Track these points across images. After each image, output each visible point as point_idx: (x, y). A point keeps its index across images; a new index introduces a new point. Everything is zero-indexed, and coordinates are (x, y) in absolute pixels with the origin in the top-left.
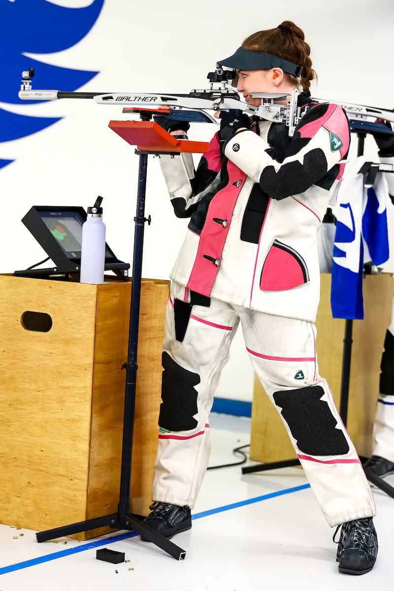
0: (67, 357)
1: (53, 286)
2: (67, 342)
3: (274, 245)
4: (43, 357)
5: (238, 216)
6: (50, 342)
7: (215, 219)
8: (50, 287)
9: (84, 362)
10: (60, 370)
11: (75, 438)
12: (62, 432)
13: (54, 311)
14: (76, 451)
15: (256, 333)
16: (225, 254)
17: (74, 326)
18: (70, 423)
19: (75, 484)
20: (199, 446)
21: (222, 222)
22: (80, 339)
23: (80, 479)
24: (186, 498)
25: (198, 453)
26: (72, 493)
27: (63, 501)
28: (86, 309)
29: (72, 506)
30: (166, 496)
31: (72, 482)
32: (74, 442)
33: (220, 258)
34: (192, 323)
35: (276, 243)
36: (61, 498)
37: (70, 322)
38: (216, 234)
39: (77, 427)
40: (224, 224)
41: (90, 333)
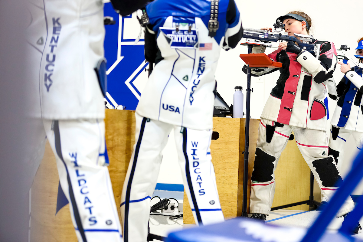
0: (226, 149)
1: (219, 120)
2: (226, 143)
3: (314, 100)
4: (215, 150)
5: (300, 90)
6: (218, 144)
7: (288, 92)
8: (218, 120)
9: (235, 151)
10: (223, 155)
11: (231, 184)
12: (225, 182)
13: (220, 130)
14: (232, 189)
15: (306, 136)
16: (294, 106)
17: (230, 136)
18: (229, 178)
19: (232, 204)
20: (271, 189)
21: (292, 93)
22: (233, 142)
23: (234, 202)
24: (268, 211)
25: (270, 191)
26: (231, 208)
27: (226, 212)
28: (235, 129)
29: (230, 214)
30: (259, 211)
31: (230, 203)
32: (231, 186)
33: (292, 108)
34: (275, 134)
35: (315, 99)
36: (225, 211)
37: (228, 134)
38: (290, 98)
39: (232, 179)
40: (293, 93)
41: (237, 138)
